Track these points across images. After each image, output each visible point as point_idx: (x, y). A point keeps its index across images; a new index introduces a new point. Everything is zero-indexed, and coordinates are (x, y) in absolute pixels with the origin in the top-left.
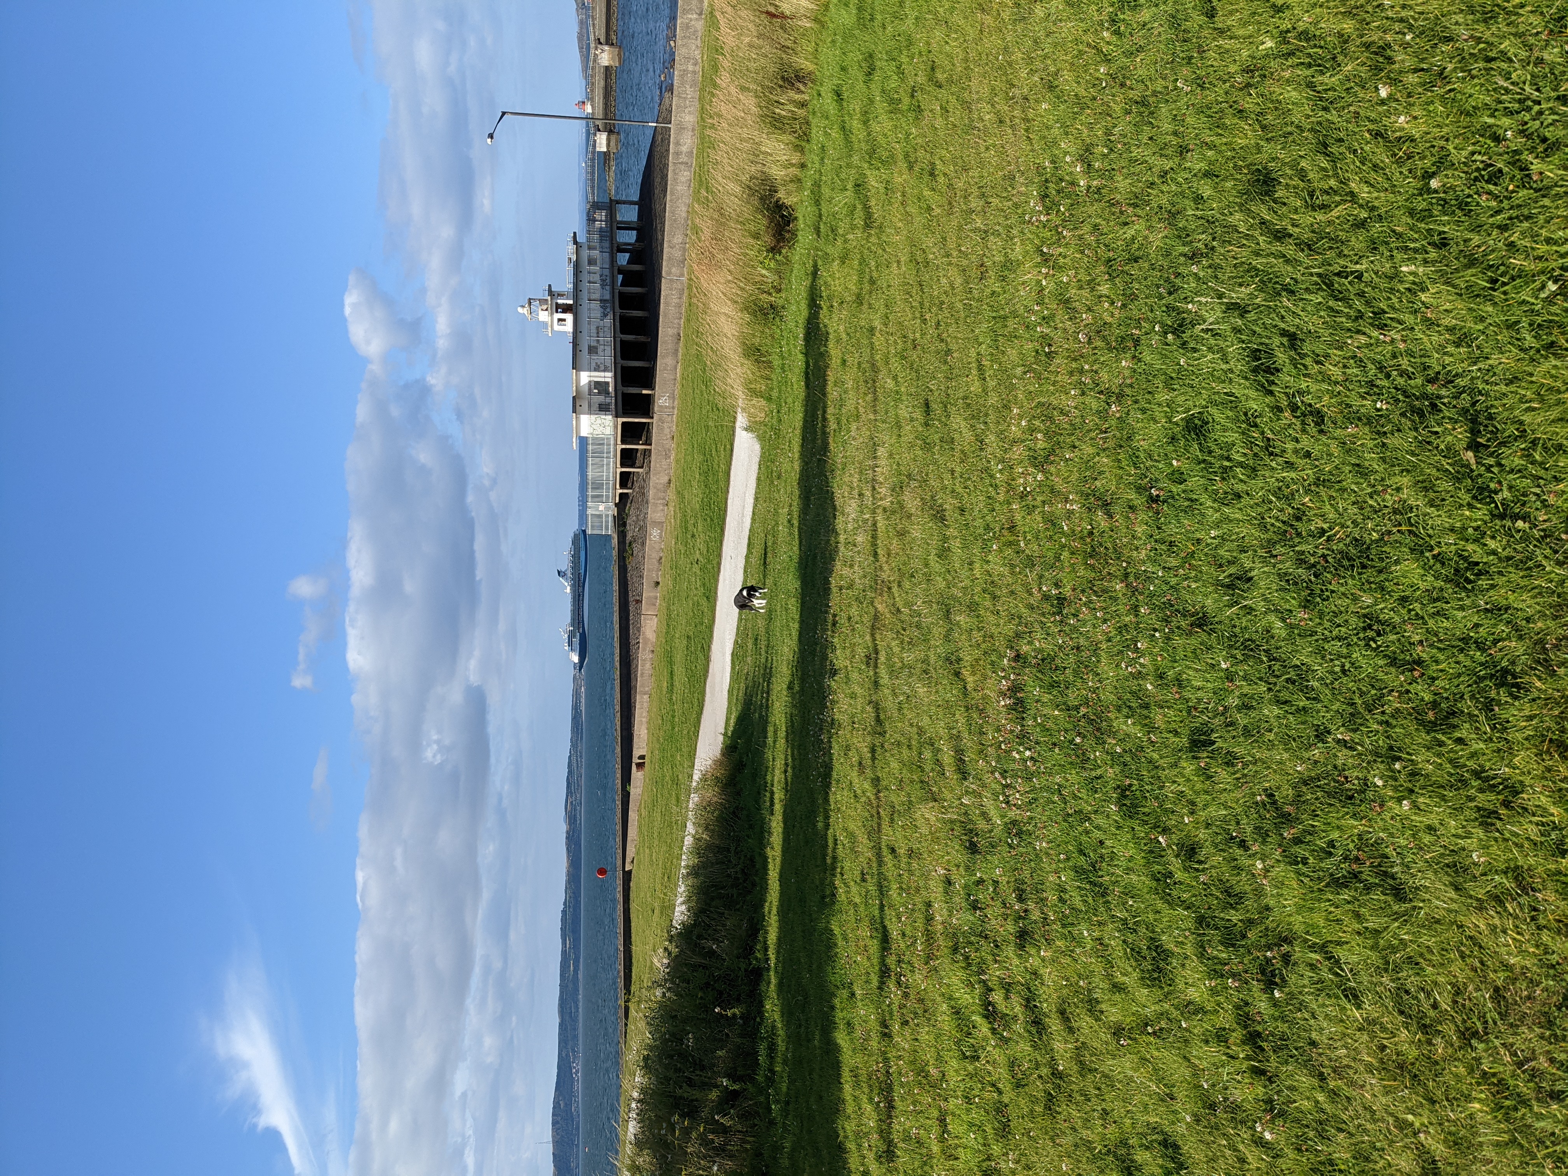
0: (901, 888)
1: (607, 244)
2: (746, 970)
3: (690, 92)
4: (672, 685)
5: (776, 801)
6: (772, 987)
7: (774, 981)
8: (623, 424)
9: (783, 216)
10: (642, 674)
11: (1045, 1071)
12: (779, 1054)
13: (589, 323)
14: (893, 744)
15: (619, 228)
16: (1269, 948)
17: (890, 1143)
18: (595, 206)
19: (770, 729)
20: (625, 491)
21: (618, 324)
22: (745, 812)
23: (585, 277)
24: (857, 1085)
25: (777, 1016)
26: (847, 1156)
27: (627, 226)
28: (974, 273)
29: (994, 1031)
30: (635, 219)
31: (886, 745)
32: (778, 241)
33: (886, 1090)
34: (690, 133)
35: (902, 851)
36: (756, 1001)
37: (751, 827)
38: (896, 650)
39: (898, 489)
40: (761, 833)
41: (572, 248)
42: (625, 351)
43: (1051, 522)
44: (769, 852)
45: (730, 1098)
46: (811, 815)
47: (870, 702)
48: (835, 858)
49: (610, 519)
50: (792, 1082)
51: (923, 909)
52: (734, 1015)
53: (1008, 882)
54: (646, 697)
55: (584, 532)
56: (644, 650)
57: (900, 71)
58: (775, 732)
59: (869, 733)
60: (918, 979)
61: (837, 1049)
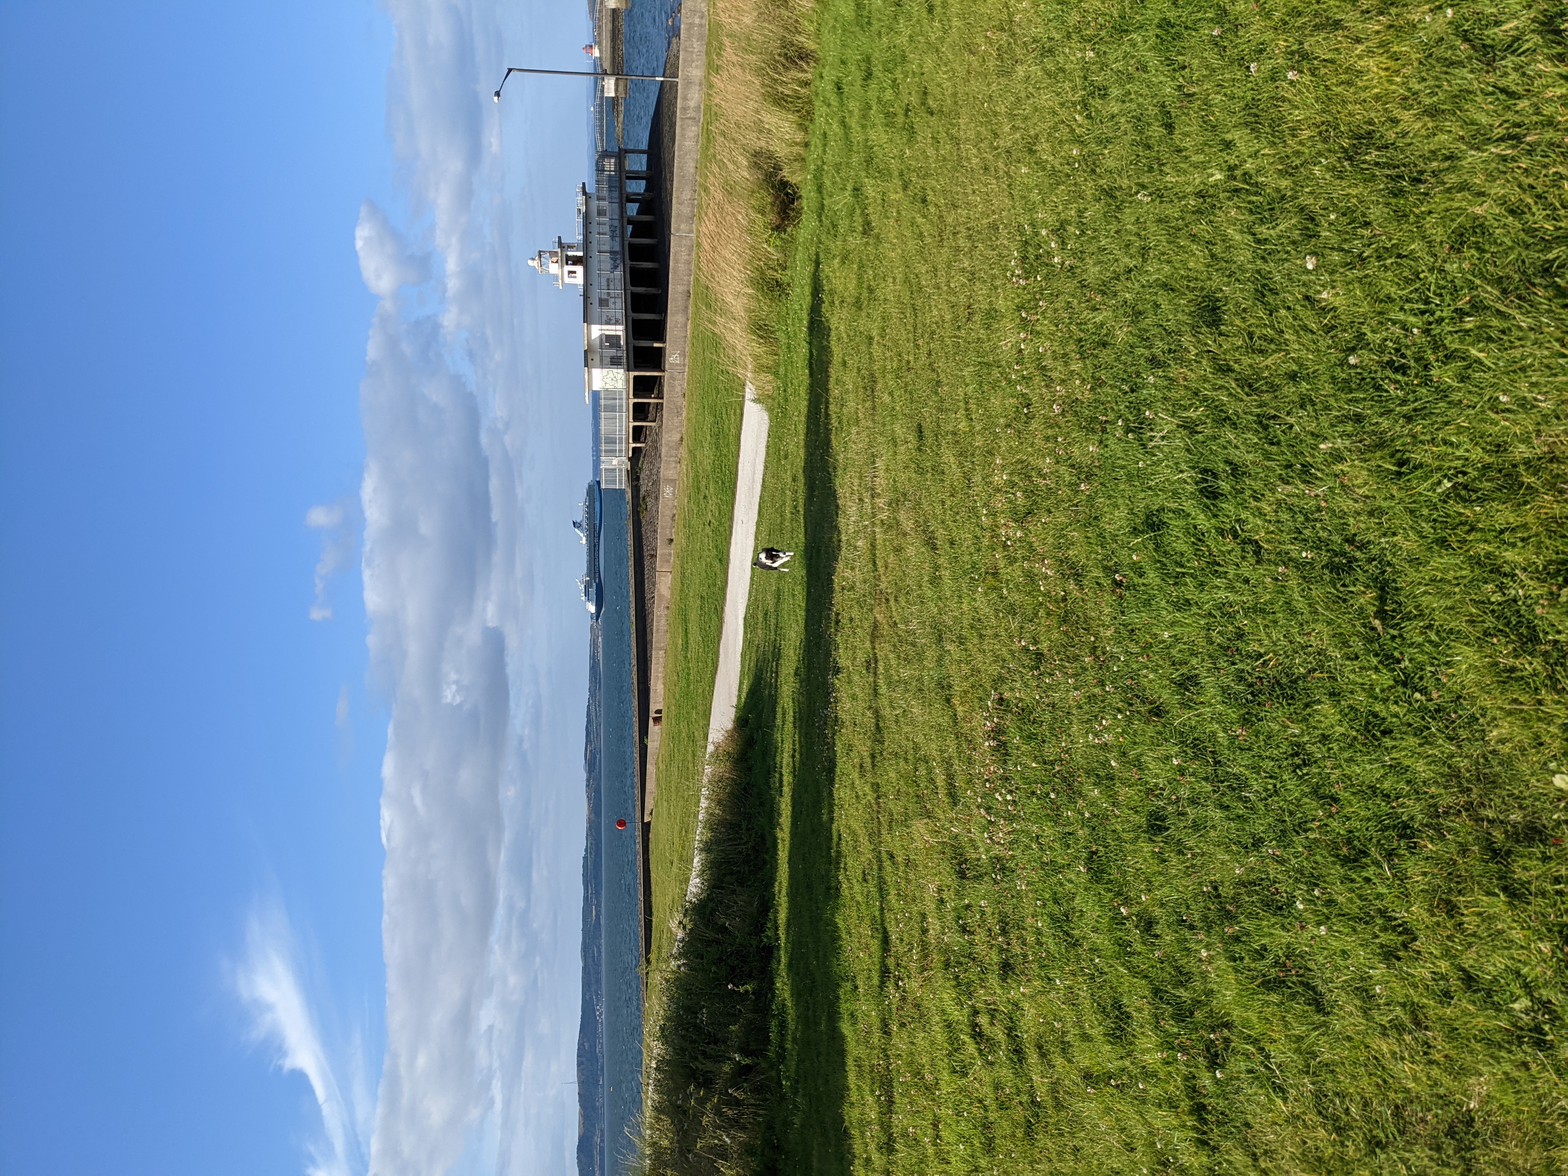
0: (899, 895)
1: (616, 194)
2: (757, 947)
3: (697, 46)
4: (687, 643)
5: (785, 783)
6: (782, 966)
7: (783, 960)
8: (635, 378)
9: (787, 194)
10: (658, 630)
11: (1025, 1098)
12: (790, 1032)
13: (600, 275)
14: (890, 754)
15: (628, 178)
16: (1213, 1031)
17: (891, 1138)
18: (604, 155)
19: (779, 710)
20: (638, 445)
21: (628, 276)
22: (755, 790)
23: (594, 228)
24: (860, 1075)
25: (787, 995)
26: (851, 1142)
27: (636, 176)
28: (963, 313)
29: (980, 1051)
30: (644, 168)
31: (885, 753)
32: (783, 220)
33: (886, 1084)
34: (697, 88)
35: (900, 859)
36: (766, 978)
37: (762, 804)
38: (893, 662)
39: (894, 504)
40: (772, 814)
41: (581, 199)
42: (636, 303)
43: (1030, 576)
44: (780, 835)
45: (743, 1072)
46: (817, 804)
47: (870, 708)
48: (839, 853)
49: (624, 473)
50: (800, 1061)
51: (919, 919)
52: (747, 991)
53: (993, 914)
54: (662, 652)
55: (599, 483)
56: (659, 606)
57: (895, 84)
58: (784, 714)
59: (869, 738)
60: (913, 985)
61: (842, 1038)
